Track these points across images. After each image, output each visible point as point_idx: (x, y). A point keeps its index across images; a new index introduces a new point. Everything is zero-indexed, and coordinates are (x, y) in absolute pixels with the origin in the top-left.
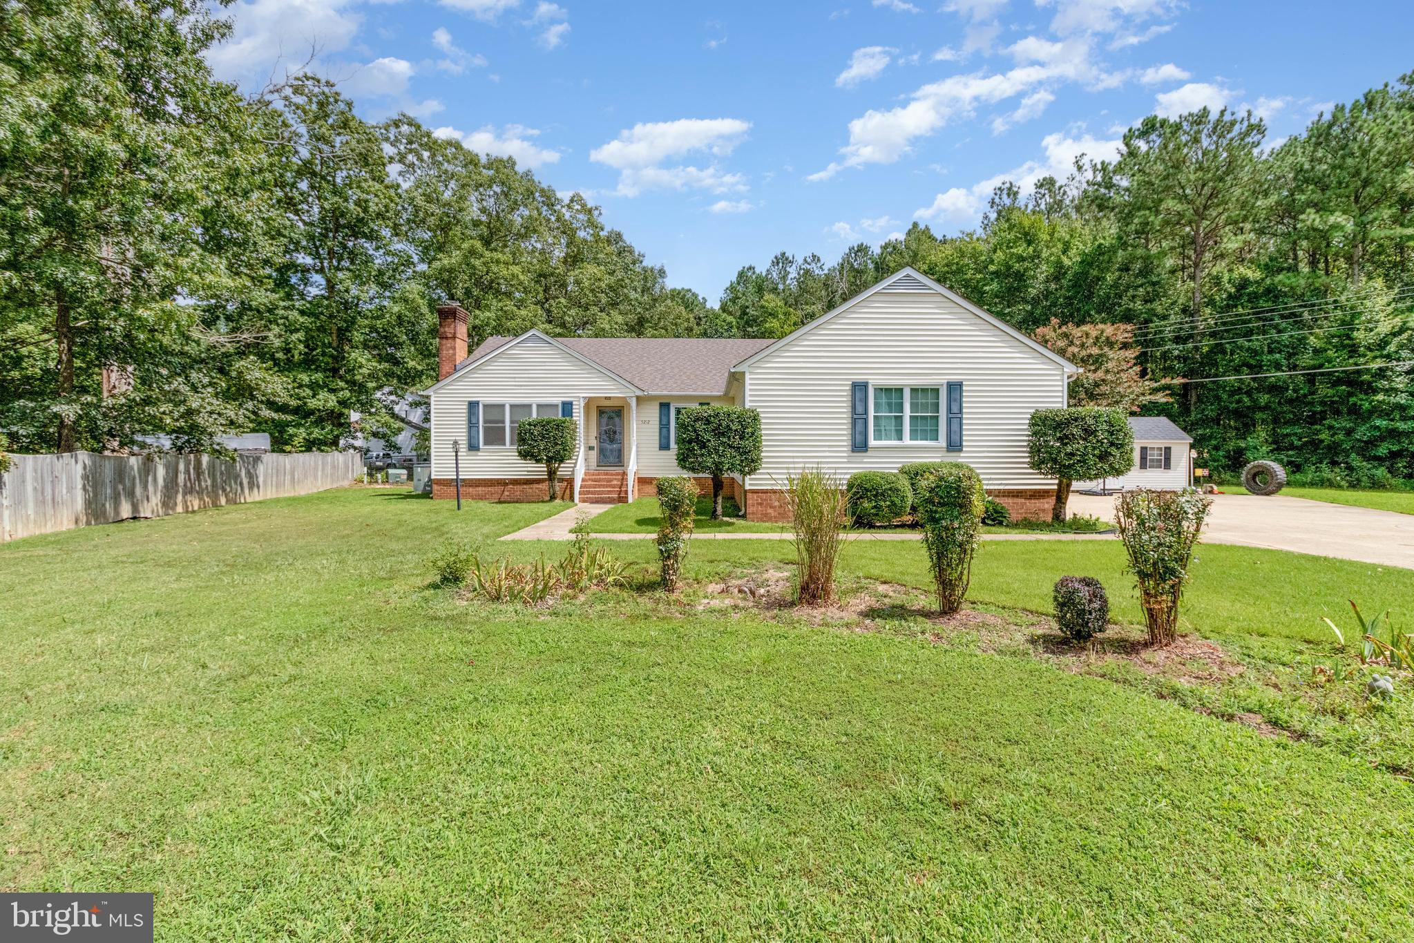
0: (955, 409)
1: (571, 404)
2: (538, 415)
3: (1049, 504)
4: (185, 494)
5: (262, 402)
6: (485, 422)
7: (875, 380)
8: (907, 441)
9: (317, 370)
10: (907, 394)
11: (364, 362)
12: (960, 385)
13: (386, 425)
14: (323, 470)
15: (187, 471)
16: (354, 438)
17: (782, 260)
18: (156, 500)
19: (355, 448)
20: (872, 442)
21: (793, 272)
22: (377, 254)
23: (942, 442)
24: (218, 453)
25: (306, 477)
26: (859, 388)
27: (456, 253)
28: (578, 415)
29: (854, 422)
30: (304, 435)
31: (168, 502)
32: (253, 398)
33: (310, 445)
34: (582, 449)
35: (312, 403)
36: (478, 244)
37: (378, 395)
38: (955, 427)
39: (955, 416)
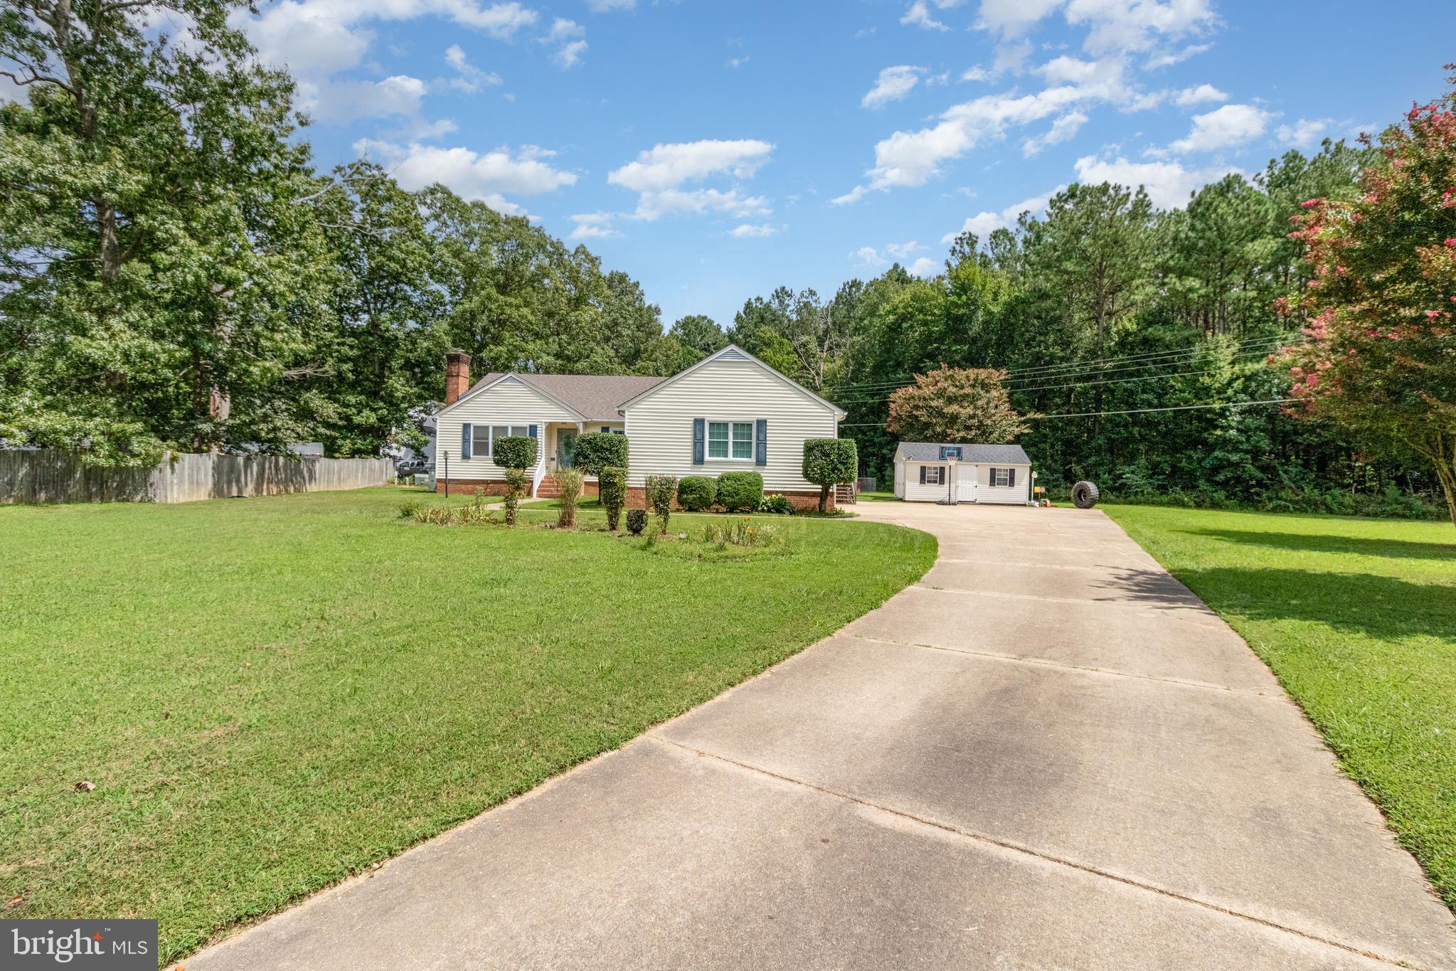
0: (761, 437)
1: (536, 426)
2: (512, 434)
3: (816, 501)
4: (268, 483)
5: (320, 422)
6: (475, 438)
7: (709, 418)
8: (731, 458)
9: (360, 393)
10: (731, 427)
11: (399, 387)
12: (765, 422)
13: (414, 438)
14: (362, 473)
15: (270, 468)
16: (390, 448)
17: (782, 294)
18: (251, 487)
19: (390, 457)
20: (707, 458)
21: (792, 304)
22: (415, 295)
23: (753, 460)
24: (290, 456)
25: (349, 477)
26: (699, 423)
27: (476, 298)
28: (541, 436)
29: (695, 444)
30: (350, 445)
31: (258, 489)
32: (314, 419)
33: (355, 453)
34: (543, 459)
35: (357, 420)
36: (493, 291)
37: (411, 412)
38: (761, 449)
39: (762, 443)
